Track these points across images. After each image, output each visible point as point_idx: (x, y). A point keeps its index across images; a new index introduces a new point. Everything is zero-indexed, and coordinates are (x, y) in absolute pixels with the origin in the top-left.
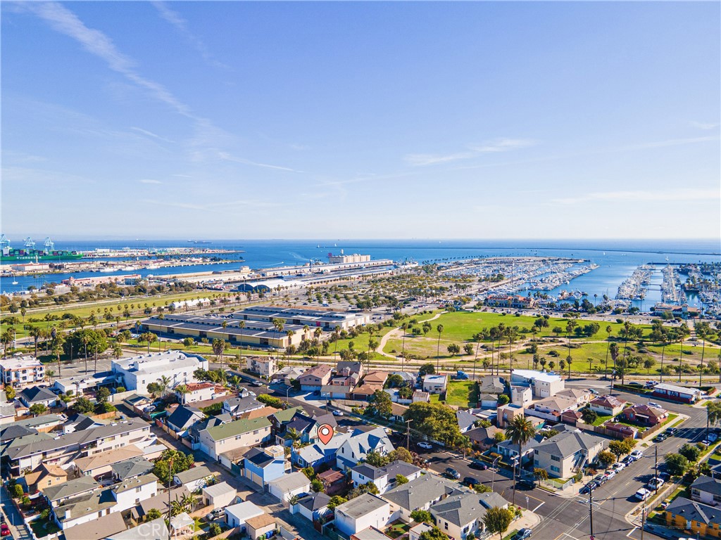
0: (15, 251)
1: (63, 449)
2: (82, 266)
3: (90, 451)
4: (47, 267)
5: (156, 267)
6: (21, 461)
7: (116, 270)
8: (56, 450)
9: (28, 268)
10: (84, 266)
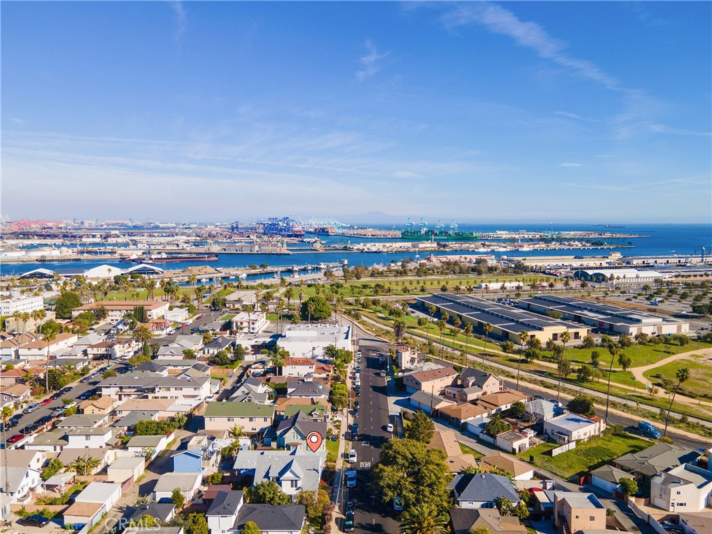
0: (429, 231)
1: (134, 388)
2: (463, 246)
3: (150, 396)
4: (435, 245)
5: (528, 249)
6: (103, 389)
7: (489, 250)
8: (129, 387)
9: (421, 246)
10: (465, 246)
